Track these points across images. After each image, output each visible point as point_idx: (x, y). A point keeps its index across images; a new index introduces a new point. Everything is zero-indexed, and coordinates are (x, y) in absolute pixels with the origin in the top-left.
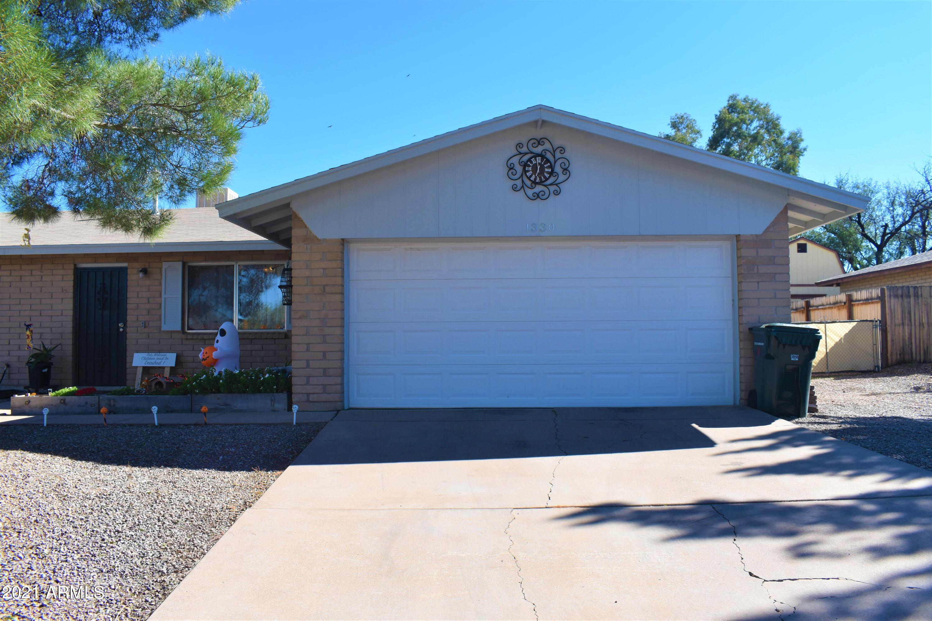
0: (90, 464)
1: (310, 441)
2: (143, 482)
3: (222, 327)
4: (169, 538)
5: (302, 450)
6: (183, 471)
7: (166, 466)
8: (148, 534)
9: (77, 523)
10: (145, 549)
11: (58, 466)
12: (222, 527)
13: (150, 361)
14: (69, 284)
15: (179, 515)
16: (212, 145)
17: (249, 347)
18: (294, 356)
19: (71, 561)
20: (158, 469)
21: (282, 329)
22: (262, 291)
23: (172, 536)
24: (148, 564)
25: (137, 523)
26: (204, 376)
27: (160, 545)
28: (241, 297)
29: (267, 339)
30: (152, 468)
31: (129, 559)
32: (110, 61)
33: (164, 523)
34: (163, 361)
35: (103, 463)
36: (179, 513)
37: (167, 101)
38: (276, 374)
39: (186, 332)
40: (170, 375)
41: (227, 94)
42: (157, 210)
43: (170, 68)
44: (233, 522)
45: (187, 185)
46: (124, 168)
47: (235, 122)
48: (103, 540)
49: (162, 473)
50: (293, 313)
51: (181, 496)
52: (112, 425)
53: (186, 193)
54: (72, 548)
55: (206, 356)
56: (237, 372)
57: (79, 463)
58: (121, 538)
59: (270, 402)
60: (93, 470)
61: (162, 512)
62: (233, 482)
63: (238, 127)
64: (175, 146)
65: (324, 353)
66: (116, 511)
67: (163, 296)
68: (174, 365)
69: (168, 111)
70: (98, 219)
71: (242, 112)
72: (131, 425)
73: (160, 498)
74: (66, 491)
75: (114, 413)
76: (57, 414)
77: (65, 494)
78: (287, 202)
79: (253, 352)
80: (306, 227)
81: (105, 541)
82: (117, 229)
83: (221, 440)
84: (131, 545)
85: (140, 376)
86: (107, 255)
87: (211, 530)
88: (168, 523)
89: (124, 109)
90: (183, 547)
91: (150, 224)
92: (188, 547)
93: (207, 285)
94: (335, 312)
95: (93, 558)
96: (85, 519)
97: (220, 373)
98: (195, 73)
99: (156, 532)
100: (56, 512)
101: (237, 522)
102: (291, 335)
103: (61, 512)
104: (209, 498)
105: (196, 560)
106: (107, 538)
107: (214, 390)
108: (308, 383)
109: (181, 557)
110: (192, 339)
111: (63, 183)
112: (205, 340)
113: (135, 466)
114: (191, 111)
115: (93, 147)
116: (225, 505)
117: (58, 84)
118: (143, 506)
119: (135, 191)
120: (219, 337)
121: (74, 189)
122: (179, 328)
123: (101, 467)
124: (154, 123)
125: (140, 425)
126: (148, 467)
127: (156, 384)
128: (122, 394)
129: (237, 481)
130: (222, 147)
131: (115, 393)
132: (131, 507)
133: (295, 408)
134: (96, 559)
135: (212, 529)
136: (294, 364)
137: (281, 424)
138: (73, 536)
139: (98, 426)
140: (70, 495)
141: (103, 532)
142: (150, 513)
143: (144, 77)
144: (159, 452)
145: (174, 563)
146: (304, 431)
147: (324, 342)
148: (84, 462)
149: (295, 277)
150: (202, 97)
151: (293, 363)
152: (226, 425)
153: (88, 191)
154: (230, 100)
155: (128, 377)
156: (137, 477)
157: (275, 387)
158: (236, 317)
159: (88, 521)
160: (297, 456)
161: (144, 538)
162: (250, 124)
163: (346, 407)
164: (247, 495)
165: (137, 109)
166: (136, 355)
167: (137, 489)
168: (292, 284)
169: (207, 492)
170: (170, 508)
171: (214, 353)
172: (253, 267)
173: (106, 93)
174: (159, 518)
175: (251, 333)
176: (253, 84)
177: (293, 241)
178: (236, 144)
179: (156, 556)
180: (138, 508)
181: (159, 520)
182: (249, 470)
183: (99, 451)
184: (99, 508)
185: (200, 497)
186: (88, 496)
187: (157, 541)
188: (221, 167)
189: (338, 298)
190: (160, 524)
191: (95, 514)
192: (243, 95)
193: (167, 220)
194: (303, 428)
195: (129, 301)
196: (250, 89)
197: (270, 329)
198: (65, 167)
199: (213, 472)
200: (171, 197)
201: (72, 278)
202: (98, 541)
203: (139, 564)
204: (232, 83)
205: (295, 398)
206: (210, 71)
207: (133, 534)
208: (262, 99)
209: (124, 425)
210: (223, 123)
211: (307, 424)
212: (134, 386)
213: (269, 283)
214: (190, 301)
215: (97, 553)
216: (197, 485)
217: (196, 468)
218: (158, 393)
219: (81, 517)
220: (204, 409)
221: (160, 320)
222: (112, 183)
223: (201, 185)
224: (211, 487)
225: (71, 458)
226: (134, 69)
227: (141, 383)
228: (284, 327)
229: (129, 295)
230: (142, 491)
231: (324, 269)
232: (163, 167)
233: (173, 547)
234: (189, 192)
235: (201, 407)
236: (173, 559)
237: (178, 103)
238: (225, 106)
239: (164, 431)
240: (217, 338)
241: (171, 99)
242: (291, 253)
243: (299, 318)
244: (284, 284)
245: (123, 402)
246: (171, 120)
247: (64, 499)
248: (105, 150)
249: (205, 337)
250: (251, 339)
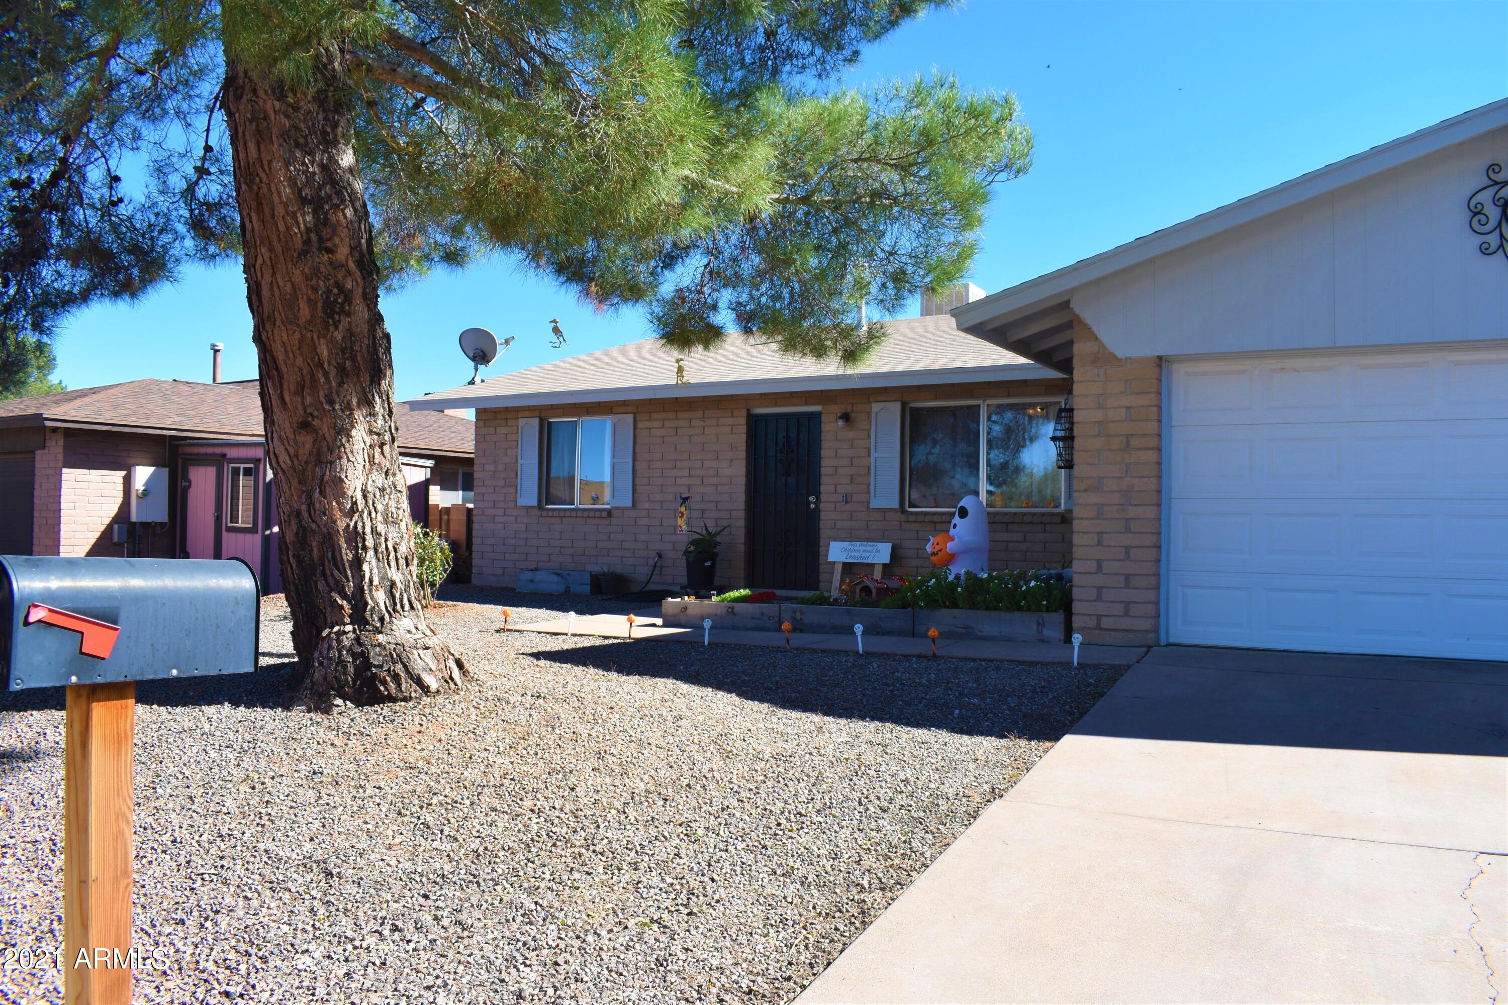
0: (765, 707)
1: (1101, 695)
2: (839, 740)
3: (962, 504)
4: (874, 833)
5: (1088, 710)
6: (898, 728)
7: (873, 719)
8: (844, 823)
9: (744, 794)
10: (838, 847)
11: (721, 706)
12: (956, 826)
13: (853, 554)
14: (740, 439)
15: (891, 799)
16: (944, 215)
17: (1004, 536)
18: (1077, 552)
19: (733, 850)
20: (861, 723)
21: (1056, 507)
22: (1024, 446)
23: (879, 831)
24: (841, 871)
25: (828, 804)
26: (934, 580)
27: (860, 843)
28: (992, 456)
29: (1031, 523)
30: (853, 719)
31: (815, 859)
32: (790, 100)
33: (868, 809)
34: (872, 554)
35: (783, 707)
36: (891, 795)
37: (875, 152)
38: (1047, 581)
39: (907, 511)
40: (882, 578)
41: (965, 132)
42: (864, 322)
43: (877, 100)
44: (972, 820)
45: (908, 282)
46: (813, 262)
47: (977, 176)
48: (779, 824)
49: (867, 729)
50: (1075, 482)
51: (894, 769)
52: (797, 649)
53: (906, 294)
54: (735, 831)
55: (938, 548)
56: (986, 576)
57: (749, 704)
58: (804, 826)
59: (1035, 627)
60: (768, 716)
61: (865, 791)
62: (974, 753)
63: (985, 183)
64: (888, 222)
65: (1128, 549)
66: (799, 782)
67: (873, 455)
68: (888, 562)
69: (876, 168)
70: (778, 342)
71: (990, 157)
72: (824, 651)
73: (863, 768)
74: (731, 744)
75: (801, 631)
76: (722, 628)
77: (729, 749)
78: (1065, 299)
79: (1010, 545)
80: (1096, 339)
81: (782, 827)
82: (804, 354)
83: (958, 685)
84: (818, 837)
85: (839, 578)
86: (793, 395)
87: (938, 829)
88: (873, 810)
89: (811, 170)
90: (894, 850)
91: (852, 344)
92: (902, 852)
93: (939, 438)
94: (1146, 480)
95: (763, 851)
96: (755, 790)
97: (958, 577)
98: (915, 104)
99: (855, 822)
100: (716, 774)
101: (979, 820)
102: (1072, 519)
103: (723, 775)
104: (937, 776)
105: (913, 874)
106: (785, 822)
107: (947, 603)
108: (1099, 598)
109: (892, 866)
110: (915, 522)
111: (730, 290)
112: (935, 523)
113: (828, 715)
114: (911, 165)
115: (768, 233)
116: (962, 790)
117: (716, 141)
118: (837, 778)
119: (830, 295)
120: (956, 520)
121: (744, 297)
122: (895, 504)
123: (781, 712)
124: (855, 189)
125: (837, 652)
126: (847, 717)
127: (862, 590)
128: (813, 604)
129: (981, 751)
130: (961, 217)
131: (803, 601)
132: (820, 779)
133: (1077, 638)
134: (768, 853)
135: (940, 827)
136: (1076, 566)
137: (1054, 663)
138: (738, 814)
139: (778, 650)
140: (735, 751)
141: (779, 812)
142: (847, 790)
143: (839, 119)
144: (864, 695)
145: (880, 875)
146: (1091, 677)
147: (1128, 531)
148: (756, 702)
149: (1078, 423)
150: (927, 140)
151: (1075, 564)
152: (966, 659)
153: (764, 300)
154: (971, 140)
155: (822, 577)
156: (830, 733)
157: (1045, 602)
158: (984, 486)
159: (758, 793)
160: (1079, 719)
161: (838, 829)
162: (1003, 175)
163: (1163, 641)
164: (996, 777)
165: (830, 169)
166: (833, 544)
167: (829, 751)
168: (1075, 434)
169: (934, 766)
170: (877, 786)
171: (950, 545)
172: (1011, 407)
173: (786, 150)
174: (860, 799)
175: (1006, 514)
176: (1007, 110)
177: (1076, 362)
178: (982, 211)
179: (853, 859)
180: (830, 780)
181: (860, 804)
182: (1001, 736)
183: (777, 688)
184: (775, 775)
185: (924, 772)
186: (761, 756)
187: (855, 835)
188: (958, 250)
189: (1151, 456)
190: (862, 809)
191: (769, 784)
192: (991, 130)
193: (878, 337)
194: (1090, 673)
195: (824, 462)
196: (1001, 120)
197: (1037, 507)
198: (732, 267)
199: (944, 734)
200: (882, 301)
201: (743, 429)
202: (771, 825)
203: (828, 868)
204: (974, 112)
205: (1077, 622)
206: (939, 98)
207: (822, 820)
208: (1021, 133)
209: (814, 651)
210: (961, 178)
211: (1097, 666)
212: (830, 591)
213: (1036, 433)
214: (913, 463)
215: (770, 844)
216: (918, 752)
217: (918, 725)
218: (864, 604)
219: (749, 786)
220: (933, 632)
221: (869, 493)
222: (797, 285)
223: (928, 279)
224: (940, 757)
225: (738, 695)
226: (825, 108)
227: (840, 586)
228: (1060, 504)
229: (824, 453)
230: (838, 754)
231: (1128, 408)
232: (871, 255)
233: (879, 848)
234: (910, 291)
235: (928, 630)
236: (879, 867)
237: (891, 155)
238: (963, 151)
239: (872, 663)
240: (954, 522)
241: (879, 148)
242: (1073, 382)
243: (1086, 490)
244: (1060, 434)
245: (813, 615)
246: (882, 182)
247: (728, 757)
248: (787, 237)
249: (936, 519)
250: (1007, 523)
